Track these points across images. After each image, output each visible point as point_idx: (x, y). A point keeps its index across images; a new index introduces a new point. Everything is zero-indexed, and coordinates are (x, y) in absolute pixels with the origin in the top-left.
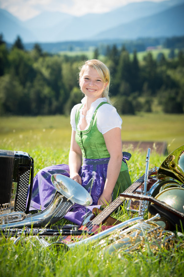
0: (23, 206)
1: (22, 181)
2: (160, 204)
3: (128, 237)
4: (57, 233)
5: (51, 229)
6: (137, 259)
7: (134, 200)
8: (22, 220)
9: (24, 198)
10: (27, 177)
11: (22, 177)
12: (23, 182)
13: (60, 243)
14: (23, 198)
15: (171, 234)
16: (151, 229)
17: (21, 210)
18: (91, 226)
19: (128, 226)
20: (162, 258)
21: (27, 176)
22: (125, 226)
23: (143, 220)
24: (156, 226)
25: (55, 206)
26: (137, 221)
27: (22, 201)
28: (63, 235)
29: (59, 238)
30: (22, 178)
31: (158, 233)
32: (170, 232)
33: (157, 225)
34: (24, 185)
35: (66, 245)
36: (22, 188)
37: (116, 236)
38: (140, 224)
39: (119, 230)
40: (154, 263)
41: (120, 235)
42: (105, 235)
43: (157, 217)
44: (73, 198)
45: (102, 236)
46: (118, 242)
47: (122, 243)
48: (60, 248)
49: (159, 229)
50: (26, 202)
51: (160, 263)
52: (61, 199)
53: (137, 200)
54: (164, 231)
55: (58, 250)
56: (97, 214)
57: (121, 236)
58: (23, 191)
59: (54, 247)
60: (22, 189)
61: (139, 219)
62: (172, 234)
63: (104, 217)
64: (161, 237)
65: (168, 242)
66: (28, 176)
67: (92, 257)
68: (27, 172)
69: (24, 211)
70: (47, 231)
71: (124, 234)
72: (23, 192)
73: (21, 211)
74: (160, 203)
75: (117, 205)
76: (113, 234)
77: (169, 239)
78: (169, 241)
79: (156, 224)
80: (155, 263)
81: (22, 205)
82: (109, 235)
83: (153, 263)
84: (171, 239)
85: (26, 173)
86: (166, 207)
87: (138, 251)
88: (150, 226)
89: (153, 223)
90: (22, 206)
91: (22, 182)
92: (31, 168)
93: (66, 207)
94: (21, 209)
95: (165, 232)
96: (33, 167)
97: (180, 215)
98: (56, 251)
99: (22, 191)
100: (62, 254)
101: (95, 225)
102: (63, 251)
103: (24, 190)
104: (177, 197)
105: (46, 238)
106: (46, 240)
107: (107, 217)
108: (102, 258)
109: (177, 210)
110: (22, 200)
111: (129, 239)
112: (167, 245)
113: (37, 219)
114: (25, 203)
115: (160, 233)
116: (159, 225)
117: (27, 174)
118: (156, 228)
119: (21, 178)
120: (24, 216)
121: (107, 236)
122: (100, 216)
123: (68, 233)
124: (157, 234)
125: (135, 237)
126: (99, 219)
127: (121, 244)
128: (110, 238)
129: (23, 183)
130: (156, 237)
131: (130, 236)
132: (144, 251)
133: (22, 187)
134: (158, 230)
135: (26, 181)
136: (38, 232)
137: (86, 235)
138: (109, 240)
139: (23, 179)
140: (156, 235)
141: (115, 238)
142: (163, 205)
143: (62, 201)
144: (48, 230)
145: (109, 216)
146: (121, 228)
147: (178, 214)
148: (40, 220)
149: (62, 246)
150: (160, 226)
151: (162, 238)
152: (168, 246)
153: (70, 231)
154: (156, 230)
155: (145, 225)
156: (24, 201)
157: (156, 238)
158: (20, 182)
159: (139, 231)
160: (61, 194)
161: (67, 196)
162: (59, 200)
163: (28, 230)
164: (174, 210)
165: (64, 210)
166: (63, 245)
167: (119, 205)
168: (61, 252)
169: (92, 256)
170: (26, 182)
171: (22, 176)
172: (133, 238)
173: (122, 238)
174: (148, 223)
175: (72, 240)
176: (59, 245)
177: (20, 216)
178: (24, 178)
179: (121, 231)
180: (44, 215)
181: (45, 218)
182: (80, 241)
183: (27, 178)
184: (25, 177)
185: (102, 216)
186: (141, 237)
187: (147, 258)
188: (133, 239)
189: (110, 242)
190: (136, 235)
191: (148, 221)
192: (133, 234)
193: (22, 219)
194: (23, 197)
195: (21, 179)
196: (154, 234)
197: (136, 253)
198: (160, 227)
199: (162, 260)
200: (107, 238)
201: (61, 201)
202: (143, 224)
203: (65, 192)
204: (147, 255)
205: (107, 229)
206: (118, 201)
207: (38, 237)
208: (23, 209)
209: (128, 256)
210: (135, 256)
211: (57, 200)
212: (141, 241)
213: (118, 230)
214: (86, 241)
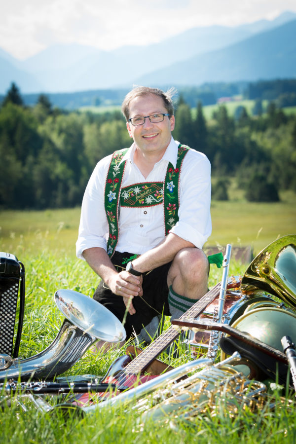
0: (8, 345)
1: (5, 302)
2: (241, 336)
3: (186, 392)
4: (65, 388)
5: (55, 383)
6: (202, 429)
7: (196, 330)
8: (7, 369)
9: (9, 332)
10: (13, 296)
11: (5, 295)
12: (7, 304)
13: (69, 406)
14: (7, 332)
15: (259, 387)
16: (225, 378)
17: (5, 351)
18: (123, 376)
19: (186, 374)
20: (245, 426)
21: (13, 293)
22: (180, 373)
23: (211, 364)
24: (234, 373)
25: (62, 344)
26: (202, 365)
27: (6, 336)
28: (75, 391)
29: (69, 398)
30: (5, 298)
31: (238, 385)
32: (257, 383)
33: (236, 371)
34: (9, 308)
35: (80, 409)
36: (6, 315)
37: (166, 391)
38: (206, 370)
39: (172, 381)
40: (231, 436)
41: (173, 389)
42: (147, 390)
43: (236, 357)
44: (93, 330)
45: (141, 392)
46: (170, 402)
47: (176, 403)
48: (68, 413)
49: (239, 377)
50: (12, 339)
51: (241, 434)
52: (72, 332)
53: (202, 330)
54: (248, 381)
55: (66, 418)
56: (134, 357)
57: (174, 392)
58: (8, 319)
59: (59, 412)
60: (6, 317)
61: (204, 362)
62: (262, 386)
63: (145, 360)
64: (242, 392)
65: (254, 399)
66: (16, 294)
67: (124, 428)
68: (14, 287)
69: (10, 354)
70: (49, 387)
71: (180, 388)
72: (8, 321)
73: (5, 353)
74: (240, 334)
75: (168, 340)
76: (161, 388)
77: (257, 394)
78: (256, 398)
79: (234, 370)
80: (233, 435)
81: (6, 343)
82: (154, 391)
83: (229, 436)
84: (259, 394)
85: (11, 289)
86: (250, 341)
87: (204, 416)
88: (224, 373)
89: (229, 368)
90: (6, 345)
91: (5, 304)
92: (21, 279)
93: (81, 345)
94: (5, 349)
95: (249, 383)
96: (23, 278)
97: (275, 353)
98: (63, 419)
99: (5, 319)
100: (73, 424)
101: (130, 374)
102: (74, 418)
103: (8, 317)
104: (269, 324)
105: (46, 398)
106: (47, 401)
107: (151, 360)
108: (142, 430)
109: (270, 346)
110: (6, 334)
111: (188, 396)
112: (252, 405)
113: (32, 366)
114: (11, 341)
115: (240, 384)
116: (239, 372)
117: (14, 291)
118: (233, 377)
119: (3, 297)
120: (9, 362)
121: (150, 392)
122: (139, 359)
123: (84, 388)
124: (236, 386)
125: (198, 393)
126: (138, 365)
127: (174, 404)
128: (156, 395)
129: (7, 306)
130: (235, 391)
131: (190, 391)
132: (215, 415)
133: (6, 313)
134: (237, 379)
135: (12, 302)
136: (33, 387)
137: (115, 392)
138: (154, 399)
139: (8, 300)
140: (233, 388)
141: (164, 394)
142: (245, 338)
143: (74, 335)
144: (49, 383)
145: (154, 360)
146: (174, 378)
147: (272, 351)
148: (37, 369)
149: (73, 410)
150: (241, 373)
151: (245, 393)
152: (254, 407)
153: (87, 386)
154: (233, 380)
155: (215, 371)
156: (9, 336)
157: (233, 394)
158: (2, 304)
159: (205, 382)
160: (72, 324)
161: (81, 327)
162: (69, 335)
163: (15, 385)
164: (264, 345)
165: (78, 350)
166: (75, 409)
167: (170, 340)
168: (70, 420)
169: (123, 426)
170: (12, 304)
171: (6, 293)
172: (195, 394)
173: (176, 394)
174: (220, 368)
175: (92, 401)
176: (67, 409)
177: (3, 363)
178: (8, 298)
179: (173, 383)
180: (43, 360)
181: (45, 365)
182: (104, 402)
183: (13, 298)
184: (10, 295)
185: (143, 360)
186: (209, 392)
187: (218, 428)
188: (195, 397)
189: (156, 402)
190: (201, 389)
191: (219, 365)
192: (195, 388)
193: (5, 367)
194: (7, 330)
195: (3, 300)
196: (230, 387)
197: (199, 419)
198: (240, 375)
199: (244, 430)
200: (150, 395)
201: (72, 335)
202: (212, 370)
203: (79, 320)
204: (219, 423)
205: (149, 380)
206: (170, 334)
207: (33, 396)
208: (7, 349)
209: (187, 425)
210: (199, 425)
211: (65, 334)
212: (209, 399)
213: (169, 381)
214: (113, 401)
